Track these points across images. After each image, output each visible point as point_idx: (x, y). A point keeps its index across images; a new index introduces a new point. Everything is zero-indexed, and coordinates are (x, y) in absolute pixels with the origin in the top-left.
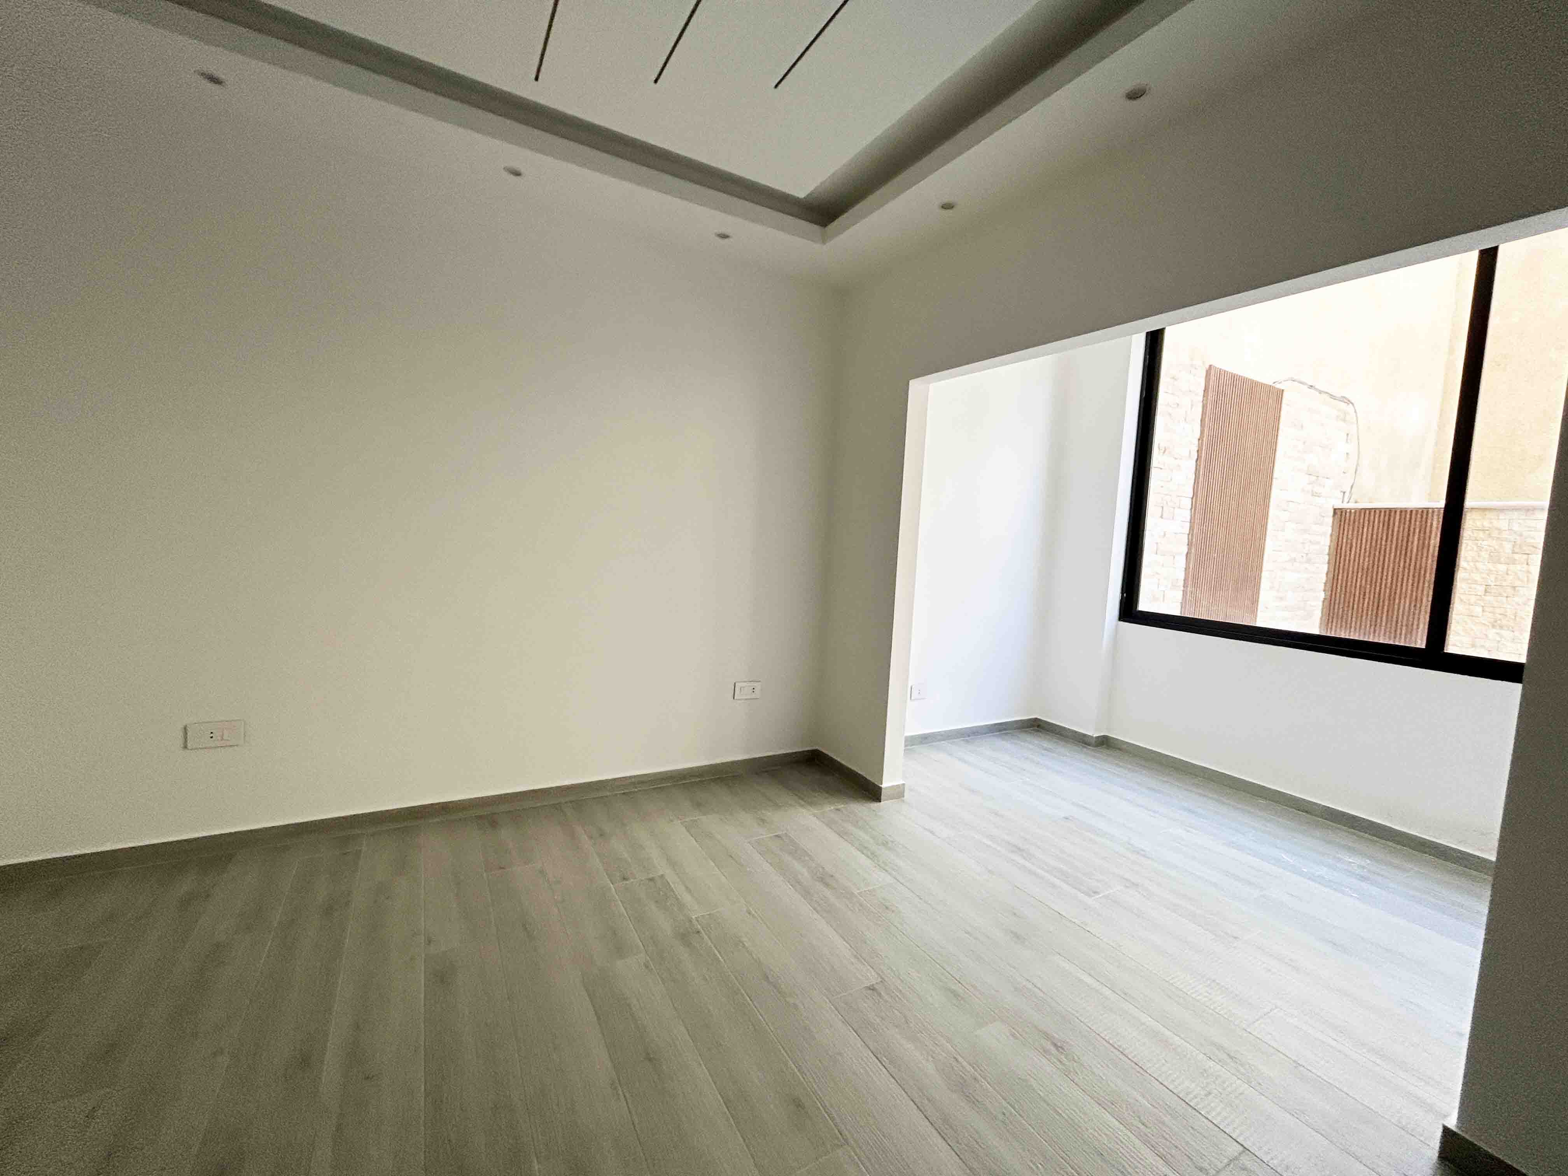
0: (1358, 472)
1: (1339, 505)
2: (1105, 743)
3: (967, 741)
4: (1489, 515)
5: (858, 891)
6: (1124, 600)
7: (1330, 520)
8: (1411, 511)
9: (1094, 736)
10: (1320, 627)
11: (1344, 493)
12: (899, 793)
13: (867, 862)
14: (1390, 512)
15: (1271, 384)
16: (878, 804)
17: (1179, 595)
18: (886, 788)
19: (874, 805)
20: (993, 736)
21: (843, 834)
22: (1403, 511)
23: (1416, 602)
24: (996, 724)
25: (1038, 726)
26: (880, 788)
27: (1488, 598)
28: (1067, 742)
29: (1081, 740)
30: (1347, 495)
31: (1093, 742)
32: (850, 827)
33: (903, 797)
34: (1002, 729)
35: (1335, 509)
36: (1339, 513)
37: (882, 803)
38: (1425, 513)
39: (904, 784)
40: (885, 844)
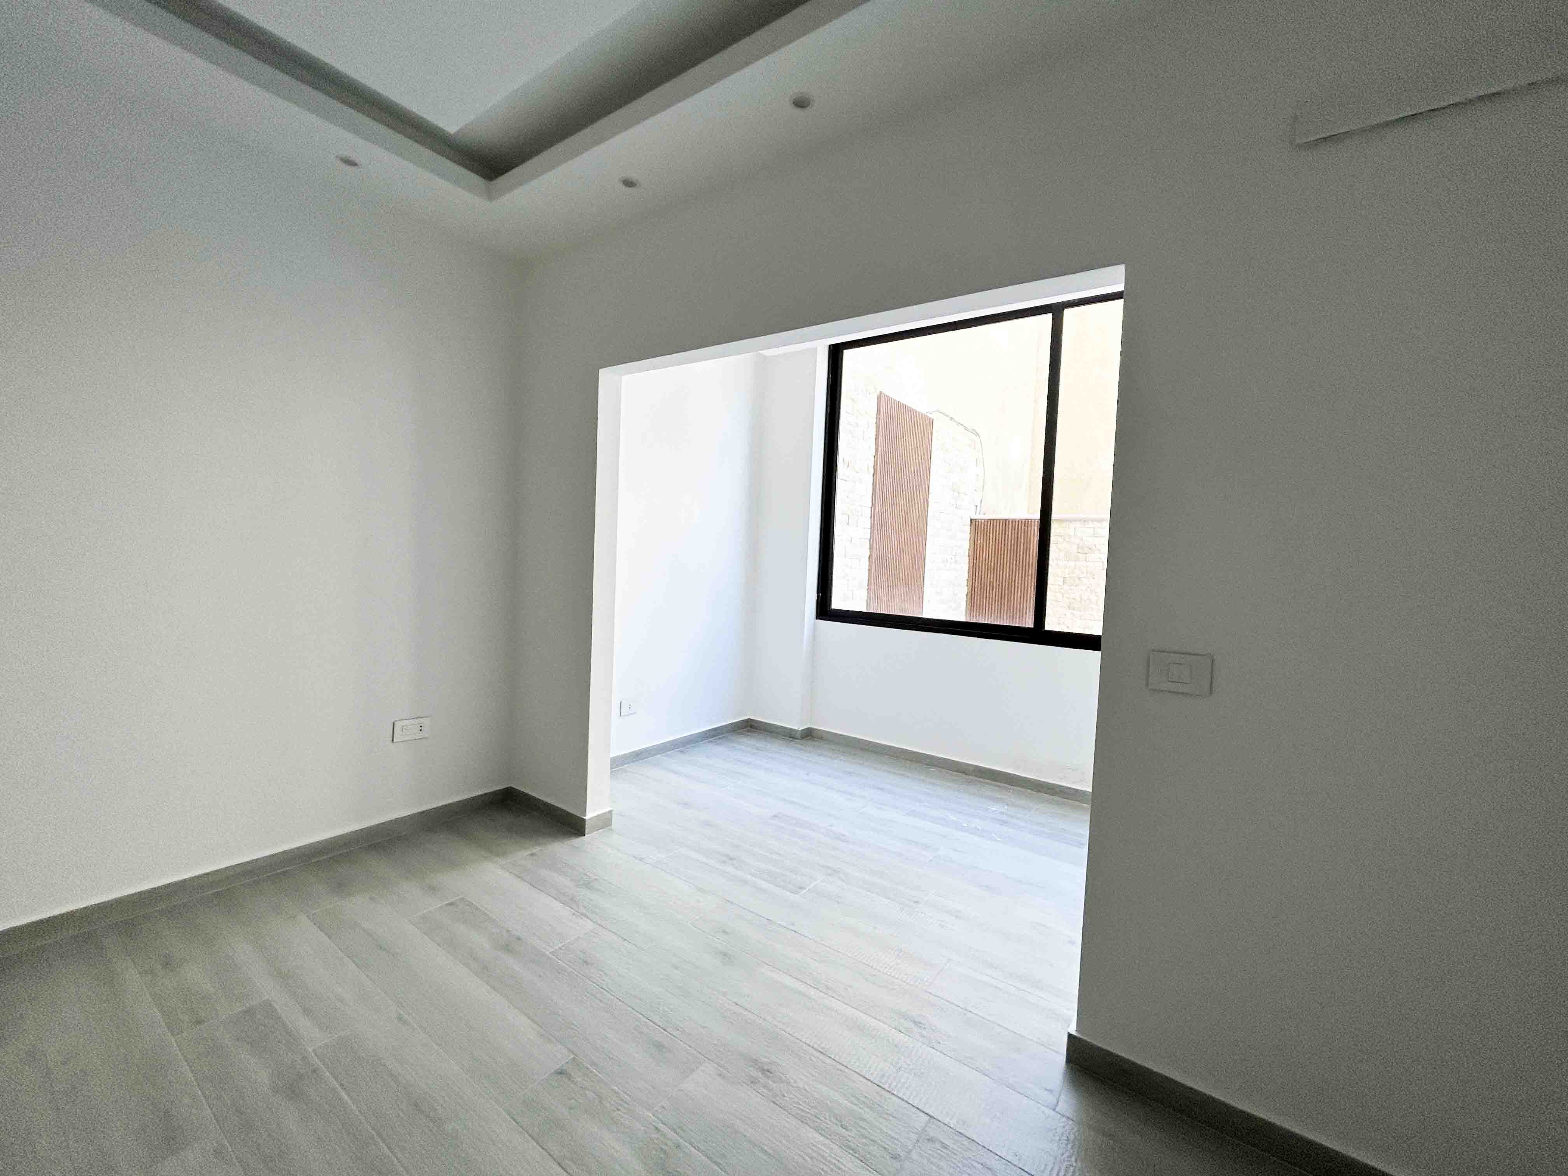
0: (984, 489)
1: (974, 517)
2: (809, 735)
3: (682, 752)
4: (1064, 524)
5: (552, 950)
6: (820, 599)
7: (968, 528)
8: (1019, 521)
9: (800, 729)
10: (966, 615)
11: (977, 506)
12: (605, 821)
13: (564, 911)
14: (1006, 521)
15: (925, 413)
16: (583, 838)
17: (864, 594)
18: (591, 819)
19: (577, 841)
20: (709, 742)
21: (538, 884)
22: (1014, 521)
23: (1024, 593)
24: (710, 730)
25: (751, 726)
26: (584, 820)
27: (1066, 587)
28: (776, 738)
29: (788, 735)
30: (978, 508)
31: (798, 735)
32: (545, 873)
33: (611, 825)
34: (717, 735)
35: (971, 520)
36: (974, 523)
37: (587, 836)
38: (1027, 522)
39: (610, 812)
40: (588, 885)
